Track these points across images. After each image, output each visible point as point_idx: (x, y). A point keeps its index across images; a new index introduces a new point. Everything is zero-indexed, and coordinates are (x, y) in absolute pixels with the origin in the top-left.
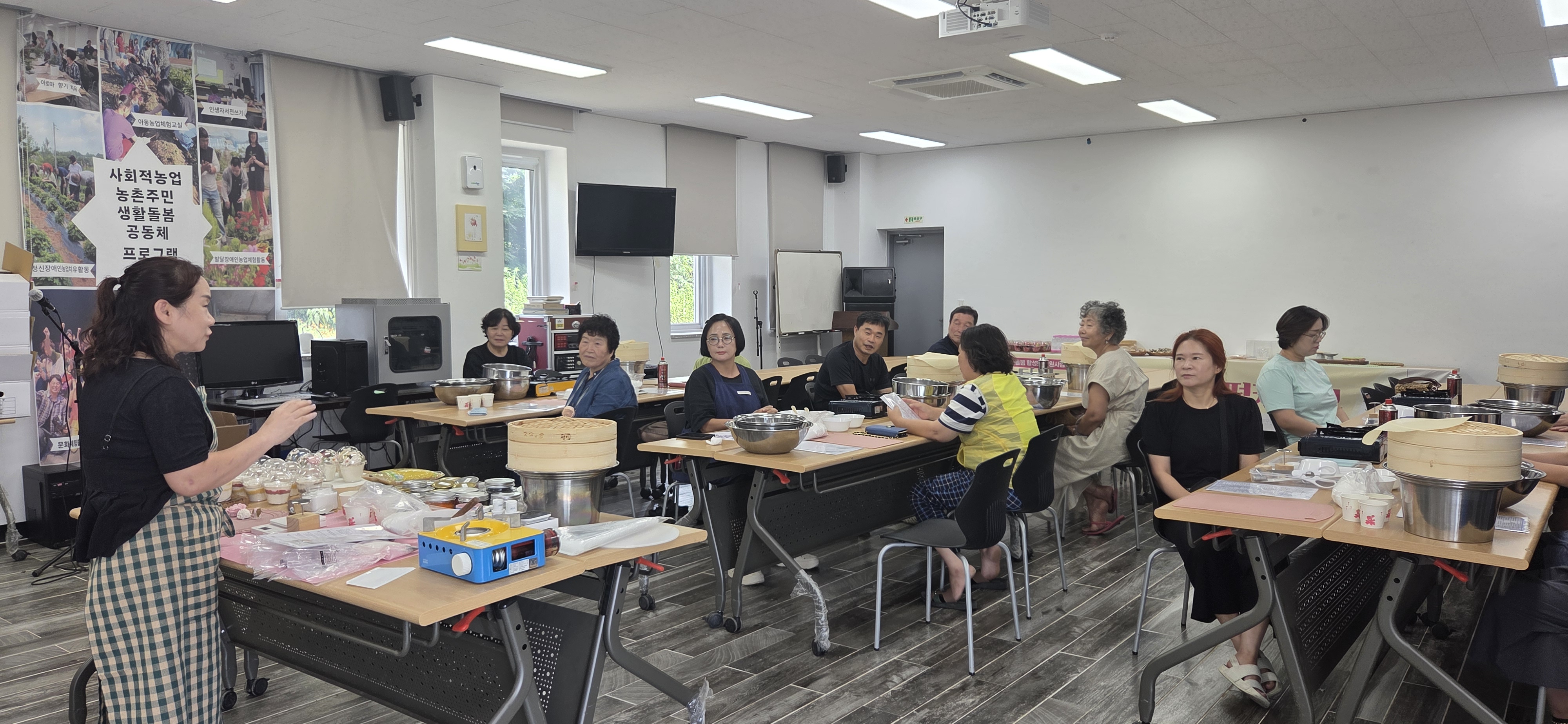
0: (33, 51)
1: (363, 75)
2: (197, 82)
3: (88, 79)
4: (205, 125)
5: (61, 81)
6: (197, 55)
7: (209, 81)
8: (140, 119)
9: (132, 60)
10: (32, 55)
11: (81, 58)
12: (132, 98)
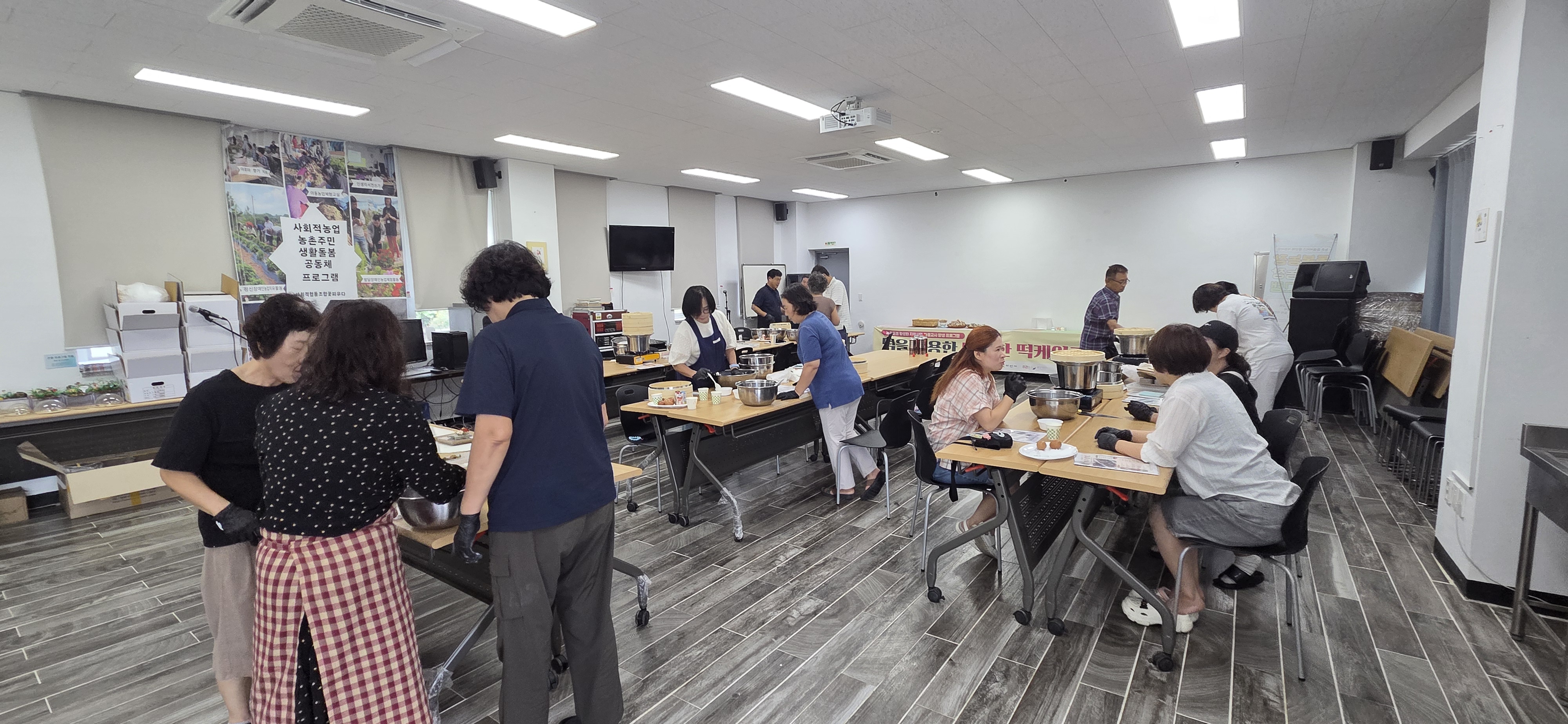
0: (234, 148)
1: (461, 159)
2: (348, 166)
3: (274, 166)
4: (354, 194)
5: (255, 168)
6: (347, 149)
7: (356, 165)
8: (312, 192)
9: (304, 153)
10: (234, 151)
11: (268, 152)
12: (306, 177)
